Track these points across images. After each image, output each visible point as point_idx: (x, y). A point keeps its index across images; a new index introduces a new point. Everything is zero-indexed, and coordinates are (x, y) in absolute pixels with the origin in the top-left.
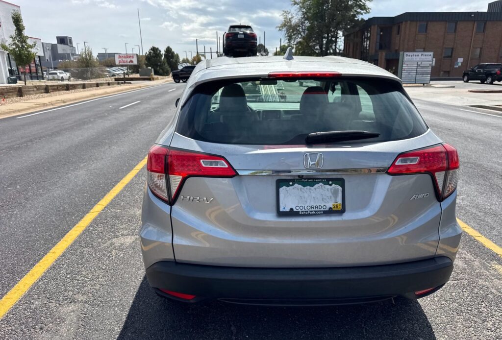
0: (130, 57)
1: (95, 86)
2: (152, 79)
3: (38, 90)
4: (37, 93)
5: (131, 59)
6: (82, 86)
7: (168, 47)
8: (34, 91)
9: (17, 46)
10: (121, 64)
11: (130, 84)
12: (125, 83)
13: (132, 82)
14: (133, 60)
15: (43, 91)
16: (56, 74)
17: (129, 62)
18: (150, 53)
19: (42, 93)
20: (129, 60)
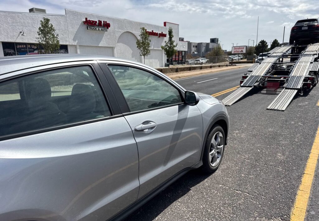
0: (241, 48)
1: (209, 68)
2: (254, 62)
3: (172, 70)
4: (171, 72)
5: (242, 50)
6: (200, 68)
7: (276, 40)
8: (169, 71)
9: (168, 47)
10: (235, 53)
11: (235, 66)
12: (232, 65)
13: (236, 64)
14: (243, 50)
15: (175, 71)
16: (199, 60)
17: (241, 52)
18: (259, 45)
19: (174, 72)
20: (240, 50)
